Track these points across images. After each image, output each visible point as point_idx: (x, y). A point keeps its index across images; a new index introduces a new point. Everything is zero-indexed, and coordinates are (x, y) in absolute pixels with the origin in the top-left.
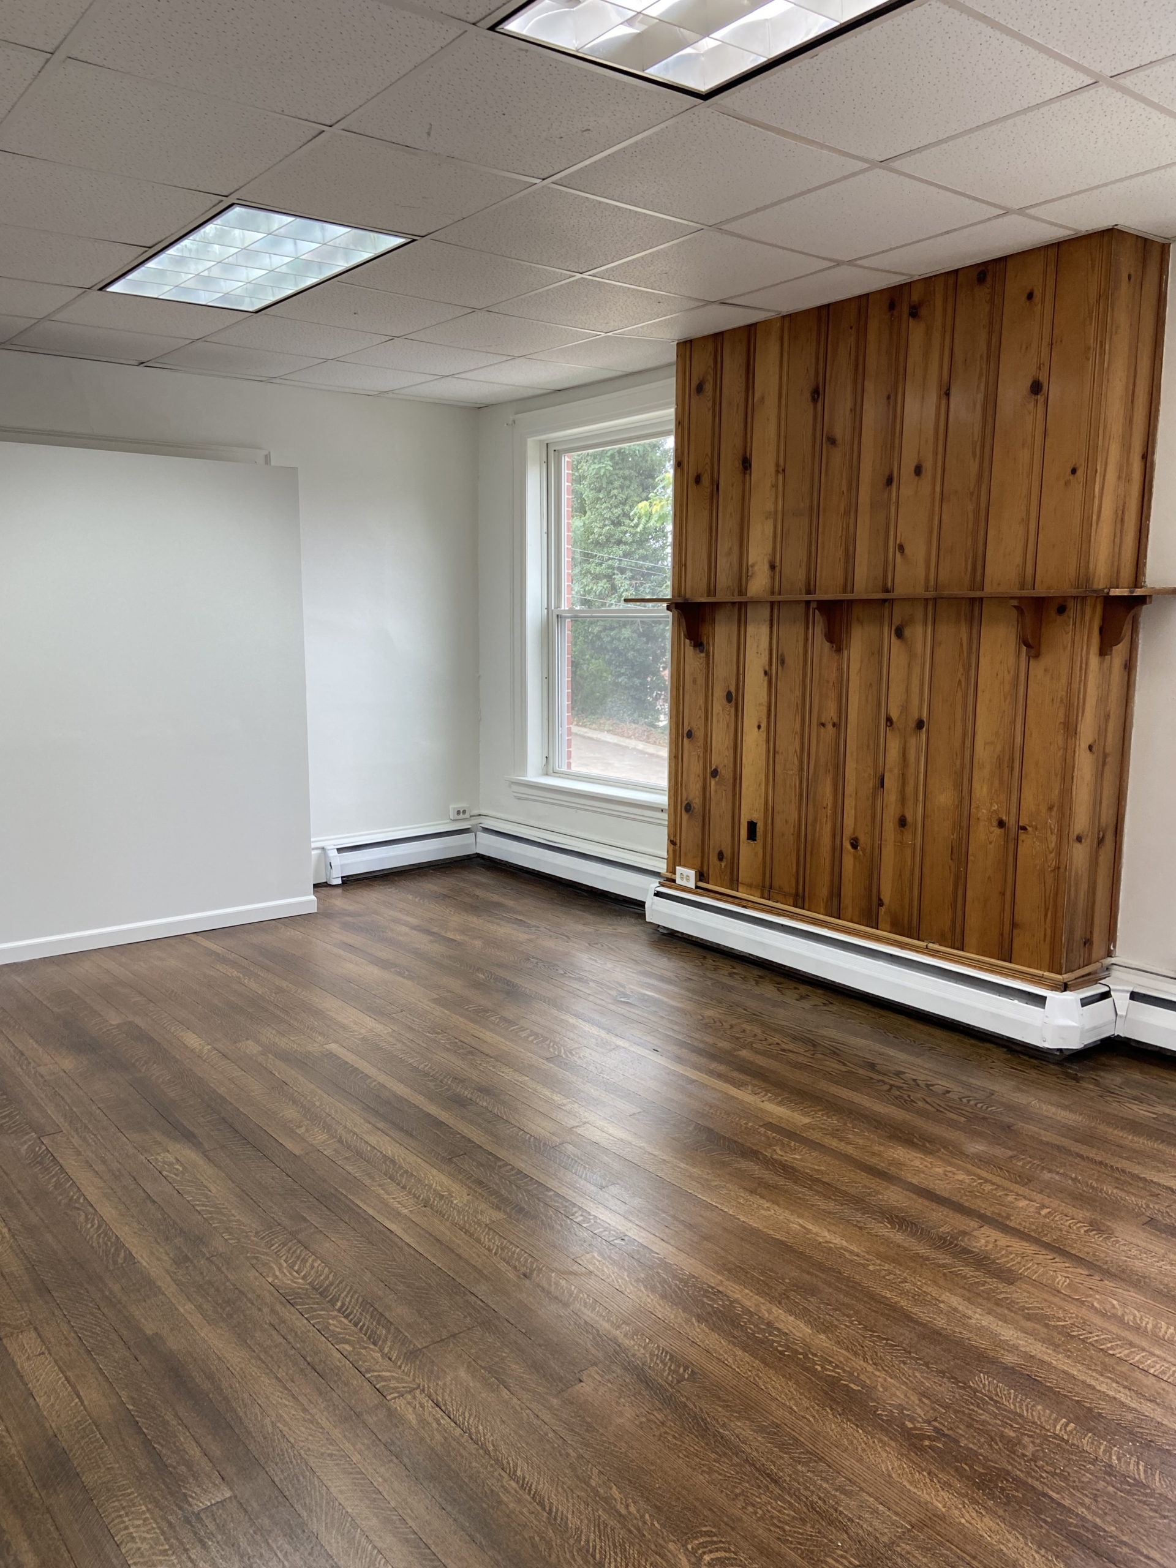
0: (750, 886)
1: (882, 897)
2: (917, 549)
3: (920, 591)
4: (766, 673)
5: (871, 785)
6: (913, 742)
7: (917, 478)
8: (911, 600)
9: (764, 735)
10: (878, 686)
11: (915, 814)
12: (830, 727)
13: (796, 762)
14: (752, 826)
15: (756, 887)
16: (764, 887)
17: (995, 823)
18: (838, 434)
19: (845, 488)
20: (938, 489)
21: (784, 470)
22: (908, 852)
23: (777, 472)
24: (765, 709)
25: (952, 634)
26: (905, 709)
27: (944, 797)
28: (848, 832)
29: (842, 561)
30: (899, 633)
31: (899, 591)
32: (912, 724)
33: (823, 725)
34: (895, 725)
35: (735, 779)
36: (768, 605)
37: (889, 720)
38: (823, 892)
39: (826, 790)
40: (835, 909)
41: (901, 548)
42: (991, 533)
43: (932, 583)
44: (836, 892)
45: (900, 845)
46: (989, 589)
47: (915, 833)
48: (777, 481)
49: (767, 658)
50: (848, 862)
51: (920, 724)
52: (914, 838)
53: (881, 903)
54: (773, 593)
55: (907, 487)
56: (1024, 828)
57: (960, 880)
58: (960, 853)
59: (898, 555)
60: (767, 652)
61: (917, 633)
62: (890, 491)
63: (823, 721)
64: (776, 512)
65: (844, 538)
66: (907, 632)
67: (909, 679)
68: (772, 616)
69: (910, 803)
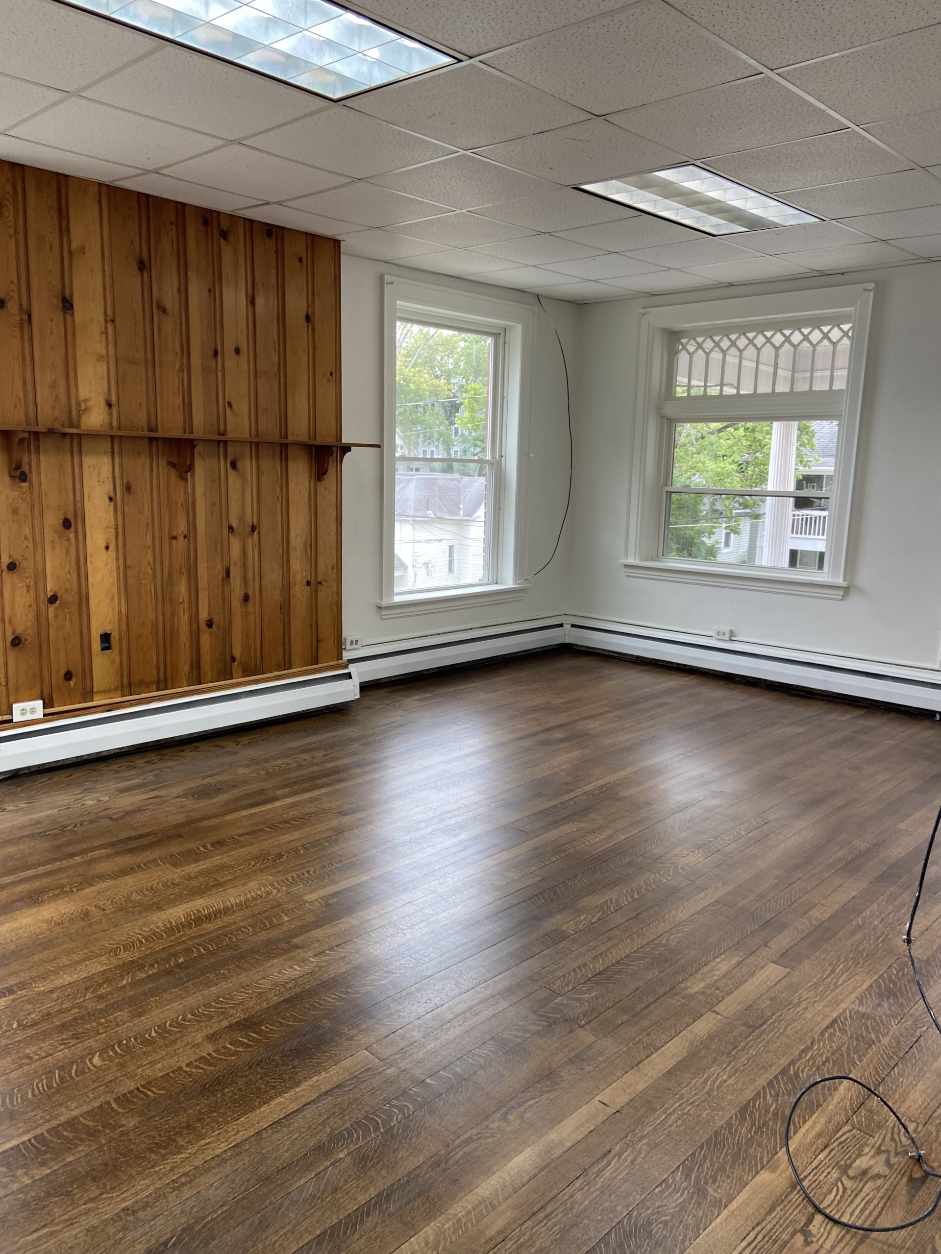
0: (107, 691)
1: (234, 655)
2: (242, 407)
3: (246, 435)
4: (111, 499)
5: (221, 578)
6: (249, 542)
7: (237, 356)
8: (241, 442)
9: (114, 555)
10: (219, 506)
11: (253, 590)
12: (181, 539)
13: (150, 572)
14: (106, 638)
15: (115, 689)
16: (122, 686)
17: (305, 583)
18: (168, 305)
19: (178, 350)
20: (252, 367)
21: (113, 321)
22: (252, 617)
23: (106, 321)
24: (113, 531)
25: (270, 465)
26: (242, 518)
27: (273, 575)
28: (204, 616)
29: (181, 408)
30: (234, 465)
31: (231, 435)
32: (248, 529)
33: (175, 538)
34: (235, 531)
35: (80, 600)
36: (109, 439)
37: (231, 529)
38: (185, 668)
39: (182, 589)
40: (197, 677)
41: (230, 405)
42: (289, 403)
43: (253, 432)
44: (196, 664)
45: (245, 615)
46: (291, 438)
47: (254, 603)
48: (106, 328)
49: (111, 486)
50: (206, 640)
51: (253, 529)
52: (254, 608)
53: (233, 659)
54: (111, 427)
55: (230, 361)
56: (320, 583)
57: (287, 625)
58: (285, 608)
59: (228, 409)
60: (111, 480)
61: (247, 466)
62: (216, 361)
63: (174, 534)
64: (108, 355)
65: (181, 389)
66: (239, 465)
67: (243, 498)
68: (113, 448)
69: (251, 583)
